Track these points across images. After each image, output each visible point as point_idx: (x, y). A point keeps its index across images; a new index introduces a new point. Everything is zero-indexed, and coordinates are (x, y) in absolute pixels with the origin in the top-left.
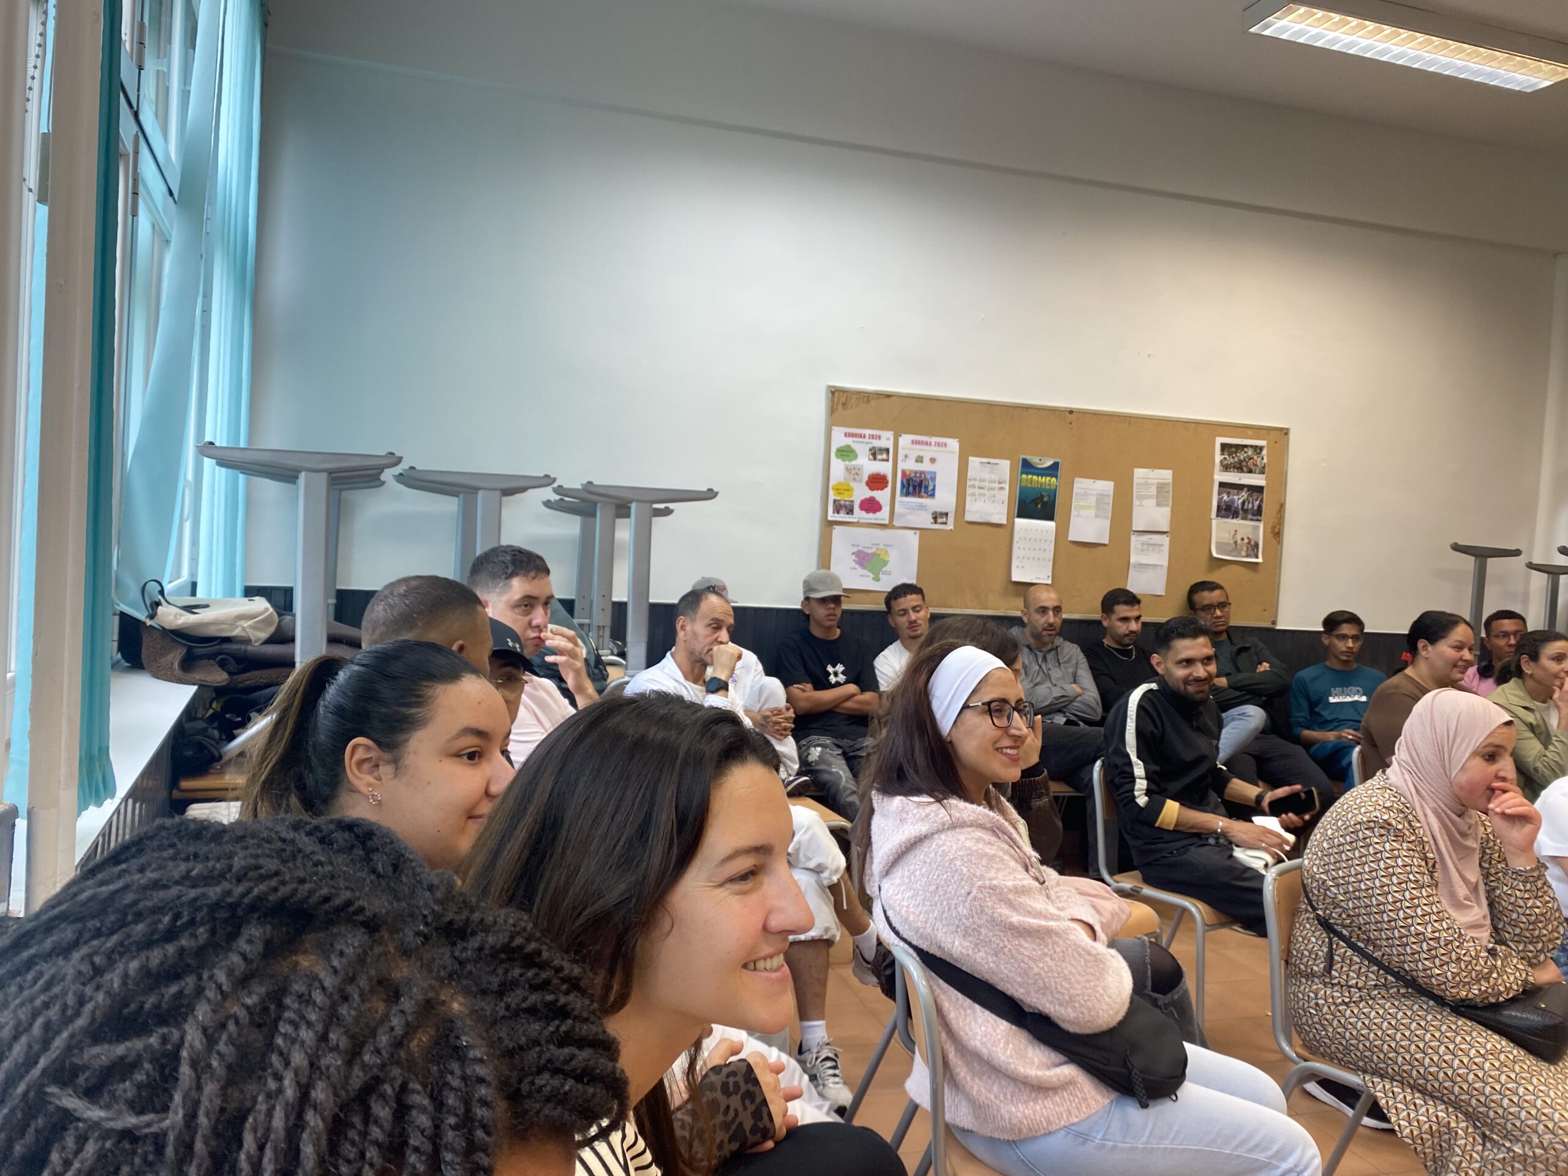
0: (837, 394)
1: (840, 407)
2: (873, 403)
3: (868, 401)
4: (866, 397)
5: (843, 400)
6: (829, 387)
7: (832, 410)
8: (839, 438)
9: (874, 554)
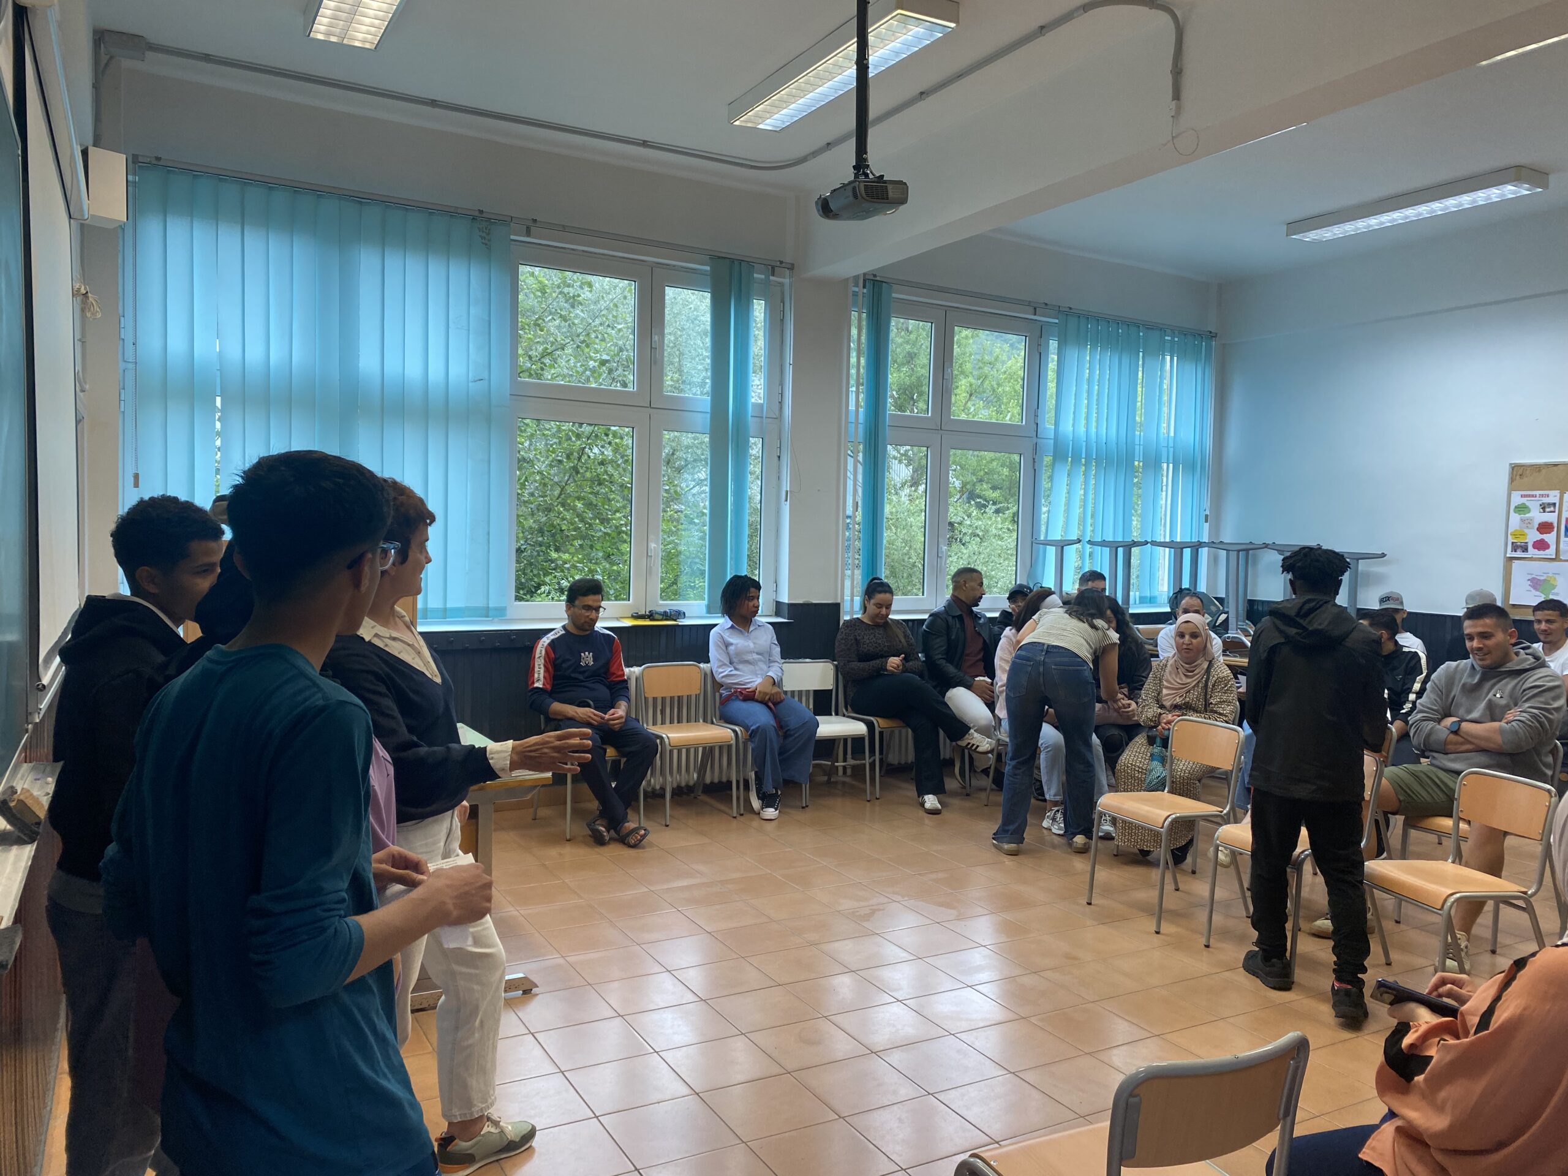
0: (1515, 469)
1: (1518, 477)
2: (1544, 471)
3: (1540, 471)
4: (1537, 468)
5: (1520, 472)
6: (1511, 464)
7: (1512, 480)
8: (1517, 499)
9: (1545, 580)
